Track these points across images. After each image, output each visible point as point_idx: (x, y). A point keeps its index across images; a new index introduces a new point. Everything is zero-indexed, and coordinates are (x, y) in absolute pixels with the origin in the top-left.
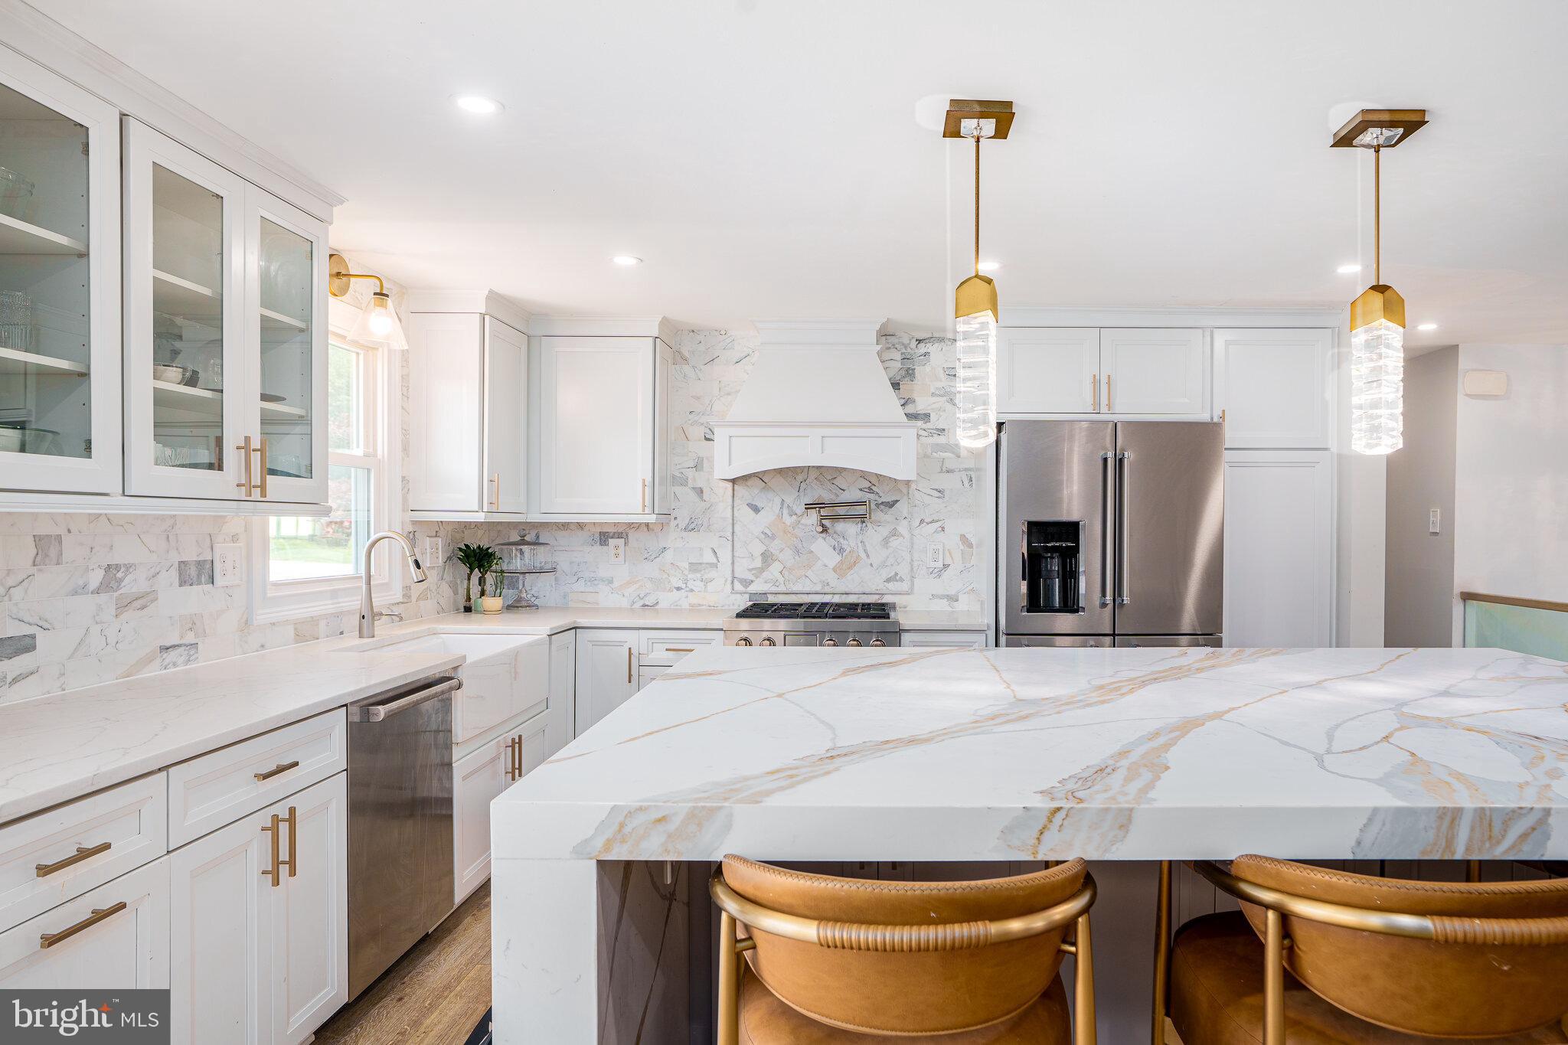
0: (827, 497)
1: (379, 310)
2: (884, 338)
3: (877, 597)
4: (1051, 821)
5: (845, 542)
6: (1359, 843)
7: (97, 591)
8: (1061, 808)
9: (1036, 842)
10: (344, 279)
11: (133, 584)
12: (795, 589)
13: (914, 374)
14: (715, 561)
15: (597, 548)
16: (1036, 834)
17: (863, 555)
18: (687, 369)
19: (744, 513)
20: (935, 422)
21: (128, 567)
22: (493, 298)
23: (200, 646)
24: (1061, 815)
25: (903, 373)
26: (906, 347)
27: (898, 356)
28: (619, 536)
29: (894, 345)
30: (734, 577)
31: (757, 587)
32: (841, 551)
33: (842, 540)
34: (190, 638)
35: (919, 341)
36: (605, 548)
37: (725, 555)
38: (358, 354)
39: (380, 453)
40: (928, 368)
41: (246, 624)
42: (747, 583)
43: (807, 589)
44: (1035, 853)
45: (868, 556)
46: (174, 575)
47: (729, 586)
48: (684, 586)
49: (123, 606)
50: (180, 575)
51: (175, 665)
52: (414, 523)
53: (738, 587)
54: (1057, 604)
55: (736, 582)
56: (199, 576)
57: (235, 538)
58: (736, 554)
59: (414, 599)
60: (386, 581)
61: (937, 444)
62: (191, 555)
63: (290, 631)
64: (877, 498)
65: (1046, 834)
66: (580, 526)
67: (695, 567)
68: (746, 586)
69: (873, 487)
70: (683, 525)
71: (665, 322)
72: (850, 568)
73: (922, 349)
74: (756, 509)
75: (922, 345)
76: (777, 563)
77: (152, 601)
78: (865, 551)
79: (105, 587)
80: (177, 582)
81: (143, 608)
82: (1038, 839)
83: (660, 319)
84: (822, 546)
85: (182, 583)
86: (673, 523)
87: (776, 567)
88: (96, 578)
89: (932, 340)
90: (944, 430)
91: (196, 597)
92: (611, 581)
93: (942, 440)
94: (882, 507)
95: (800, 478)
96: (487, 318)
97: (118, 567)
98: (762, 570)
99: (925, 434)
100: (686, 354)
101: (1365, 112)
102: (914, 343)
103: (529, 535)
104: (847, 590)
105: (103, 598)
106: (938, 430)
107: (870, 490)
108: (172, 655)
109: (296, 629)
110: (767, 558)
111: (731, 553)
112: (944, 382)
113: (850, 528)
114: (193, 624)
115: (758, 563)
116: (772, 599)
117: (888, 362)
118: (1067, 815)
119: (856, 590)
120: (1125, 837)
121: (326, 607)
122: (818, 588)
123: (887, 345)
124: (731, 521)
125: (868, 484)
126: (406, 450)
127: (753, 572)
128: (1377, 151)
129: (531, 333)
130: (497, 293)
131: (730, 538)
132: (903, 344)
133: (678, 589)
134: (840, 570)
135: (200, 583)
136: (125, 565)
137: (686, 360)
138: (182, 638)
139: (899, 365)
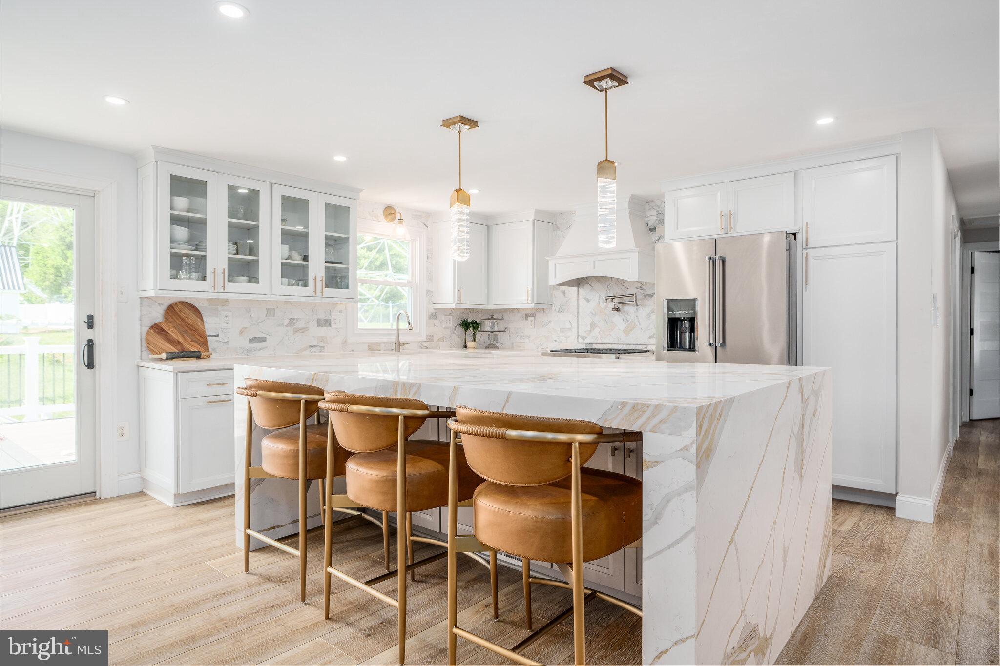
0: (620, 293)
1: (400, 225)
2: (647, 204)
3: (644, 346)
5: (629, 317)
7: (287, 326)
10: (393, 215)
11: (300, 325)
12: (605, 342)
14: (570, 327)
15: (524, 321)
17: (637, 323)
19: (582, 302)
21: (298, 319)
23: (325, 348)
26: (659, 207)
28: (532, 315)
29: (652, 207)
30: (578, 336)
31: (588, 341)
32: (626, 321)
33: (627, 315)
34: (321, 344)
36: (527, 321)
37: (575, 324)
41: (345, 343)
42: (584, 338)
43: (611, 342)
45: (640, 324)
46: (315, 323)
47: (576, 340)
48: (557, 339)
49: (296, 331)
50: (318, 323)
51: (315, 352)
52: (435, 309)
53: (580, 340)
54: (687, 347)
55: (580, 338)
56: (325, 324)
57: (341, 312)
58: (579, 323)
59: (435, 340)
60: (418, 332)
62: (322, 317)
63: (366, 347)
64: (644, 292)
66: (518, 310)
67: (562, 330)
68: (584, 340)
69: (642, 286)
70: (557, 309)
71: (540, 212)
72: (631, 331)
74: (588, 301)
76: (597, 328)
77: (307, 331)
78: (639, 322)
79: (289, 325)
80: (316, 325)
81: (303, 332)
83: (534, 211)
84: (617, 317)
85: (318, 326)
86: (553, 309)
87: (597, 330)
88: (286, 322)
91: (323, 331)
92: (529, 337)
94: (647, 297)
95: (608, 283)
97: (294, 319)
98: (590, 332)
100: (559, 225)
101: (612, 69)
103: (493, 315)
104: (630, 343)
105: (289, 328)
107: (641, 288)
108: (314, 349)
109: (369, 346)
110: (593, 325)
111: (577, 323)
113: (630, 309)
114: (322, 339)
115: (589, 328)
116: (595, 347)
117: (649, 217)
119: (634, 343)
121: (385, 339)
122: (616, 342)
124: (577, 307)
125: (640, 285)
126: (430, 280)
127: (587, 333)
128: (606, 91)
129: (489, 226)
131: (577, 315)
132: (658, 206)
133: (556, 341)
134: (627, 332)
135: (325, 326)
136: (297, 319)
137: (558, 228)
138: (318, 344)
139: (655, 218)
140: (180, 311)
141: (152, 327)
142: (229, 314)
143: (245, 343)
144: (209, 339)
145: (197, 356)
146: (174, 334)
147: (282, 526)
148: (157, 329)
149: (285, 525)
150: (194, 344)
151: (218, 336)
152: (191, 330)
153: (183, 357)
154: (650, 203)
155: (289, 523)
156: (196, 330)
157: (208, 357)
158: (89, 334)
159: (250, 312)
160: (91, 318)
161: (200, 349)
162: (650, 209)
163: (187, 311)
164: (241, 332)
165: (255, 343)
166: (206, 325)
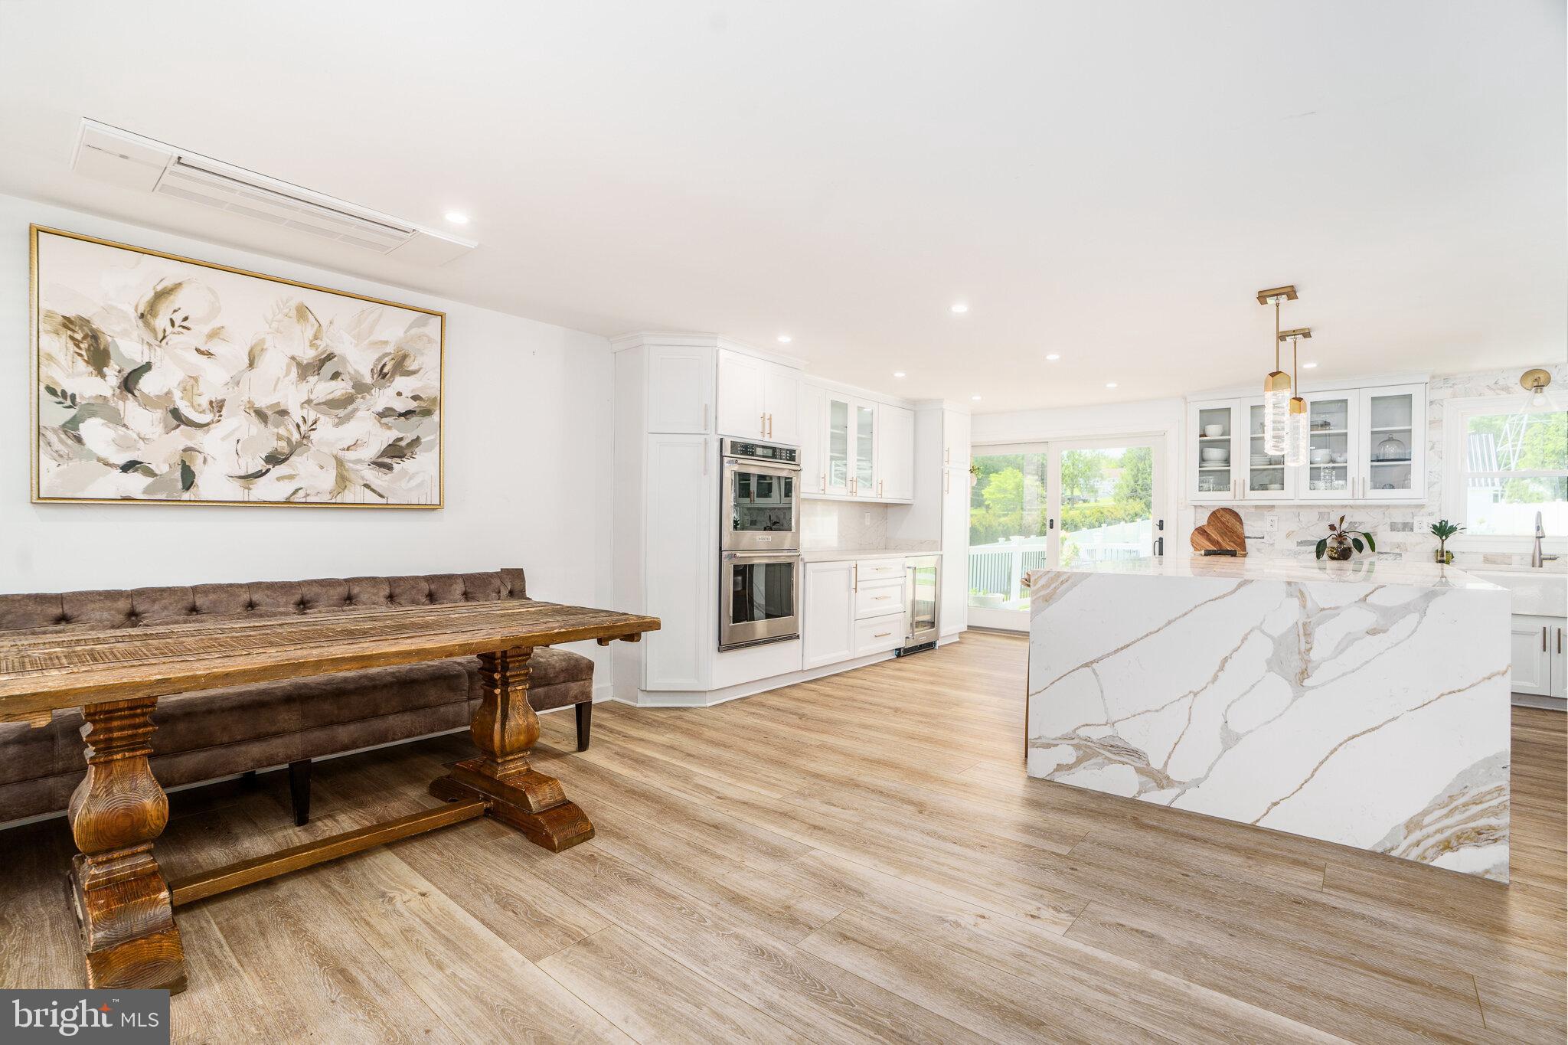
23: (1403, 555)
34: (1397, 551)
46: (1388, 527)
50: (1392, 527)
56: (1405, 528)
57: (1430, 514)
62: (1400, 521)
80: (1389, 529)
85: (1392, 530)
91: (1402, 536)
109: (1485, 557)
114: (1398, 545)
135: (1405, 531)
136: (1359, 522)
138: (1391, 550)
140: (1222, 516)
141: (1196, 529)
142: (1276, 518)
143: (1293, 546)
144: (1246, 540)
145: (1233, 554)
146: (1215, 536)
148: (1201, 531)
150: (1232, 544)
151: (1263, 538)
152: (1230, 532)
153: (1220, 554)
156: (1234, 532)
157: (1245, 556)
158: (1160, 534)
159: (1299, 516)
160: (1161, 522)
161: (1237, 549)
163: (1228, 516)
164: (1288, 535)
165: (1304, 546)
166: (1245, 527)
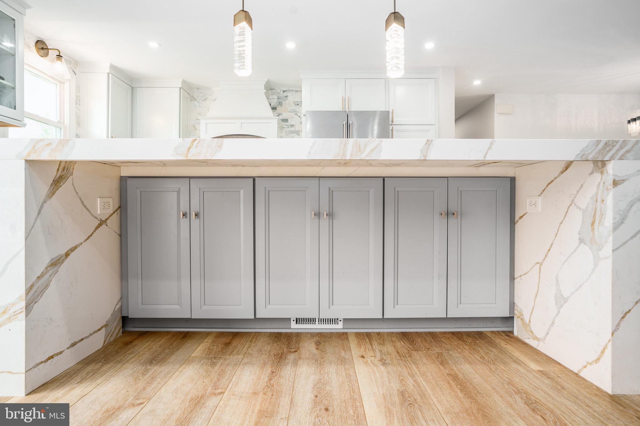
1: (59, 62)
4: (193, 145)
6: (310, 153)
8: (196, 139)
9: (187, 152)
10: (46, 50)
13: (282, 104)
16: (187, 149)
18: (196, 103)
20: (290, 122)
22: (113, 67)
24: (197, 141)
25: (278, 103)
26: (279, 94)
27: (276, 97)
29: (274, 93)
35: (284, 91)
38: (56, 84)
39: (66, 124)
40: (287, 102)
44: (187, 157)
61: (291, 131)
65: (191, 149)
71: (184, 82)
73: (285, 94)
75: (285, 93)
82: (188, 151)
83: (182, 80)
89: (289, 91)
90: (293, 125)
93: (293, 129)
96: (110, 75)
99: (286, 127)
100: (195, 97)
102: (282, 92)
106: (291, 125)
112: (294, 107)
117: (272, 100)
118: (199, 142)
120: (220, 150)
123: (272, 93)
126: (78, 124)
129: (133, 86)
130: (113, 66)
137: (195, 99)
139: (276, 101)
147: (61, 353)
149: (63, 351)
154: (272, 90)
155: (68, 348)
162: (272, 94)
